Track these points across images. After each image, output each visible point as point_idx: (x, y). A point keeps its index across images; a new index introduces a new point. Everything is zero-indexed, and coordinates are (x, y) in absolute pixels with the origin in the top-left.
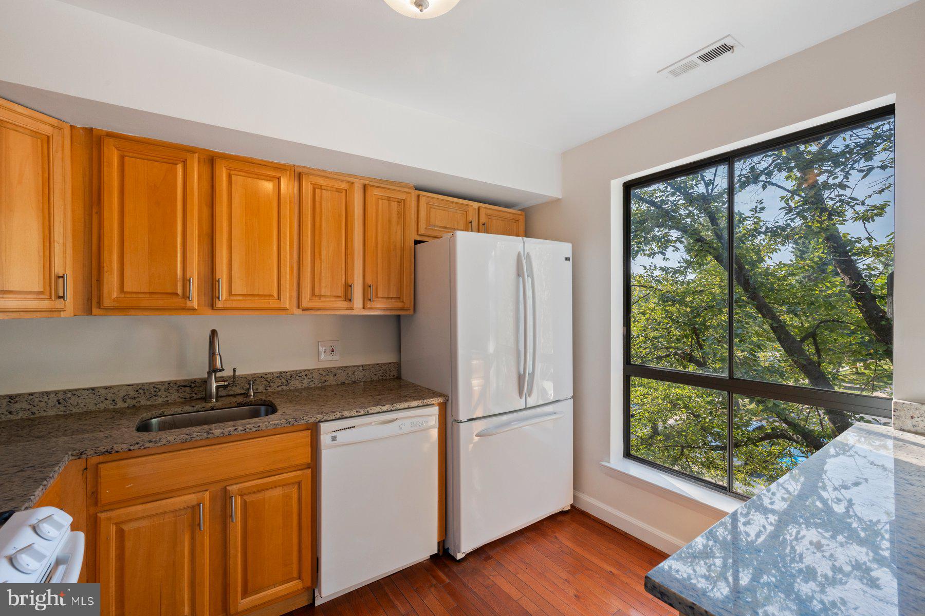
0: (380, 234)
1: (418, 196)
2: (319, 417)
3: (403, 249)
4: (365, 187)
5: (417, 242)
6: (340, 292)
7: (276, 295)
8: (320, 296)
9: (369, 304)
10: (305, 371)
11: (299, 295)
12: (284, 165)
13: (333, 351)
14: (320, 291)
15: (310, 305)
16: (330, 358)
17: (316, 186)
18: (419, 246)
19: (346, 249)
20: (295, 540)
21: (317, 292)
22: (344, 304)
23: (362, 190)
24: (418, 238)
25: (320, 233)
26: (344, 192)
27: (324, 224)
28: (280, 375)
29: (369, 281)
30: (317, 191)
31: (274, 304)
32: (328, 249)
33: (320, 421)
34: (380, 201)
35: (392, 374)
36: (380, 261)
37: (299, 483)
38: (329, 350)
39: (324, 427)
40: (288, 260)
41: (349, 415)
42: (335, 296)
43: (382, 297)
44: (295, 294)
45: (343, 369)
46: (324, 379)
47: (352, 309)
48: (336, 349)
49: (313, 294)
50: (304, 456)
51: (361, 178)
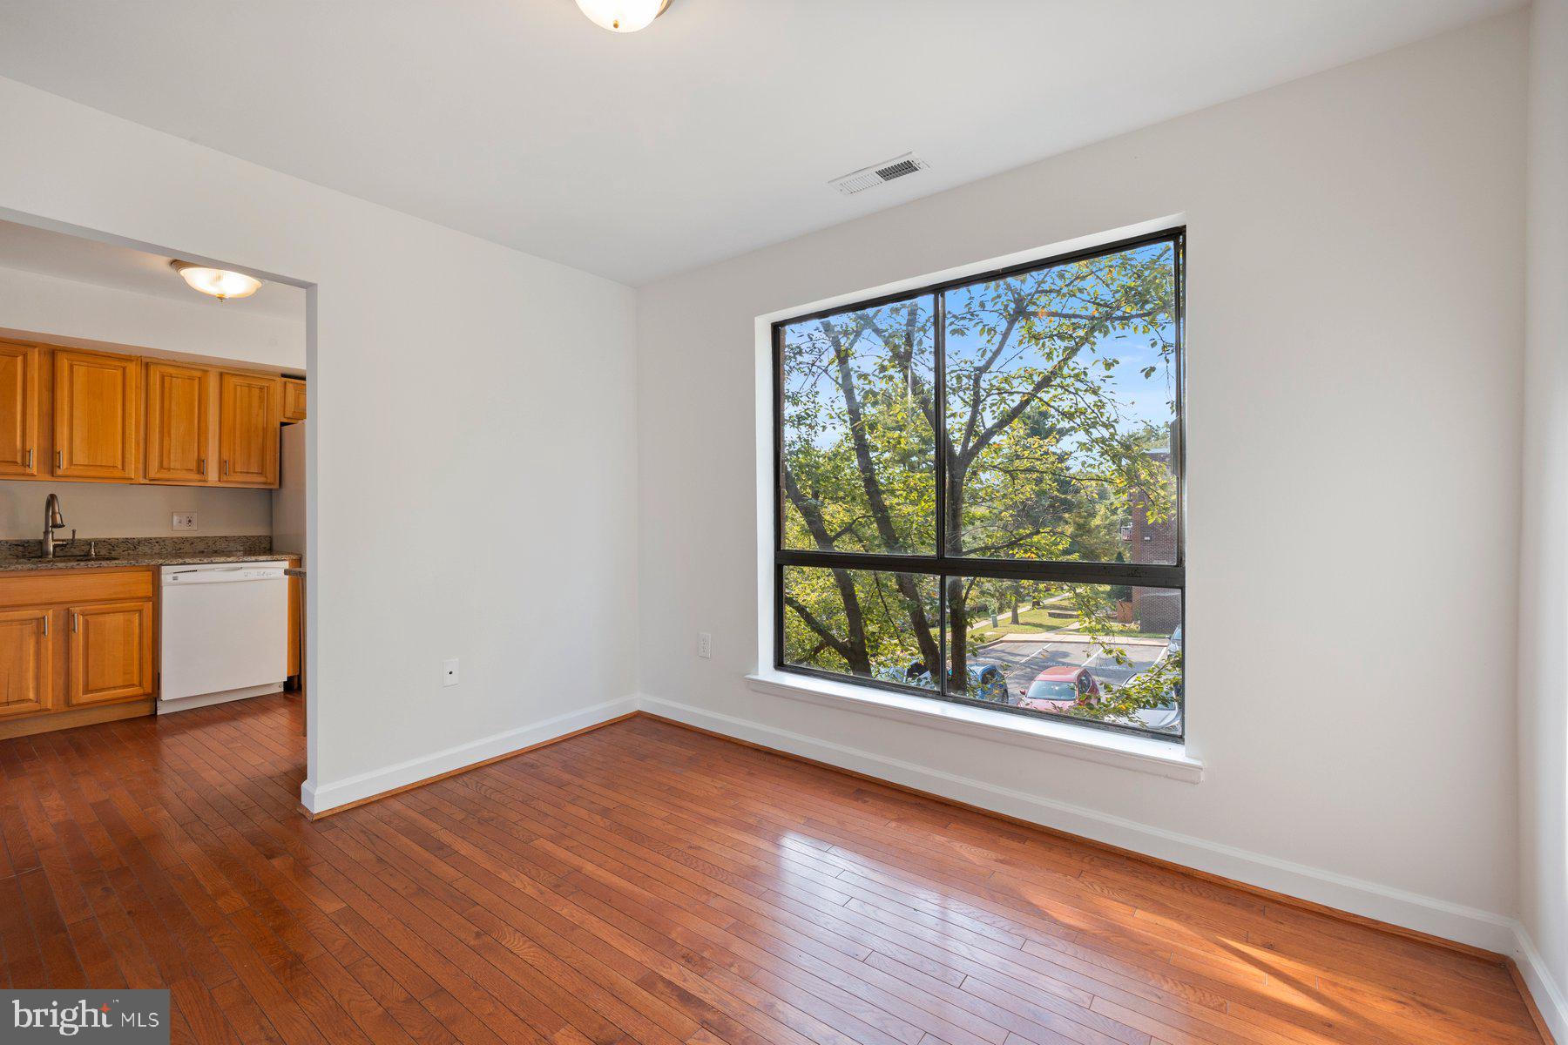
0: (238, 417)
1: (285, 383)
2: (161, 561)
3: (265, 430)
4: (221, 375)
5: (283, 424)
6: (193, 465)
7: (120, 466)
8: (169, 469)
9: (224, 478)
10: (155, 538)
11: (145, 466)
12: (130, 356)
13: (190, 521)
14: (169, 463)
15: (158, 476)
16: (186, 528)
17: (165, 374)
18: (285, 428)
19: (199, 429)
20: (136, 656)
21: (165, 464)
22: (197, 477)
23: (218, 377)
24: (285, 421)
25: (170, 417)
26: (197, 381)
27: (174, 407)
28: (126, 541)
29: (225, 457)
30: (167, 380)
31: (118, 474)
32: (178, 429)
33: (161, 565)
34: (239, 388)
35: (263, 545)
36: (238, 441)
37: (140, 611)
38: (185, 520)
39: (164, 569)
40: (133, 437)
41: (191, 562)
42: (186, 470)
43: (241, 472)
44: (141, 466)
45: (201, 539)
46: (178, 547)
47: (205, 481)
48: (195, 520)
49: (161, 466)
50: (146, 589)
51: (217, 367)
